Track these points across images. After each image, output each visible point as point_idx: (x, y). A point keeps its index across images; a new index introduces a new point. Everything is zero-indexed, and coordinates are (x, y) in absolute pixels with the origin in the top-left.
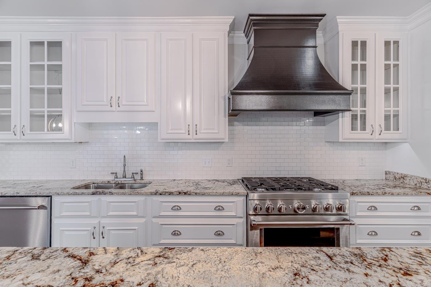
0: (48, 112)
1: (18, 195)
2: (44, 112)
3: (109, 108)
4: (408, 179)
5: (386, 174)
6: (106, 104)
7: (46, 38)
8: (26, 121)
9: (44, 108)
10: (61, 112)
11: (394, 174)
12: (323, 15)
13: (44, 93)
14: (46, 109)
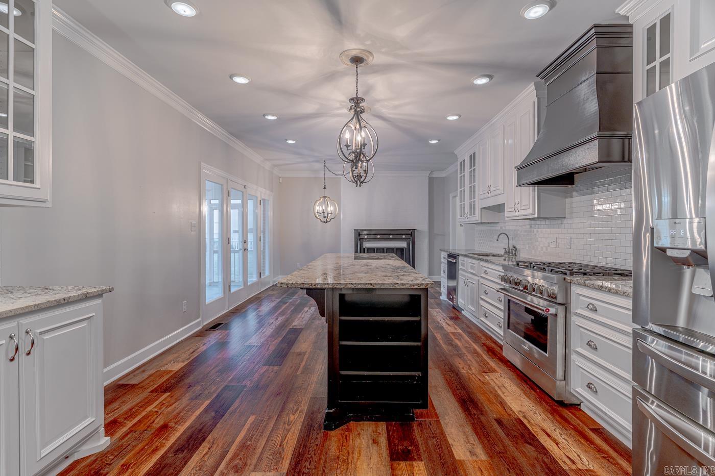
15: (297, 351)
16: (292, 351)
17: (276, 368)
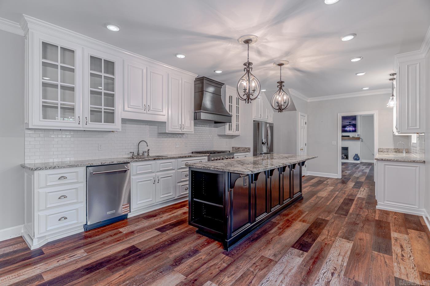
0: (104, 109)
1: (113, 163)
2: (101, 109)
3: (143, 111)
4: (240, 149)
5: (233, 148)
6: (142, 108)
7: (104, 56)
8: (88, 114)
9: (102, 106)
10: (114, 110)
11: (235, 147)
12: (224, 84)
13: (102, 95)
14: (103, 107)
15: (306, 224)
16: (309, 225)
17: (320, 217)
